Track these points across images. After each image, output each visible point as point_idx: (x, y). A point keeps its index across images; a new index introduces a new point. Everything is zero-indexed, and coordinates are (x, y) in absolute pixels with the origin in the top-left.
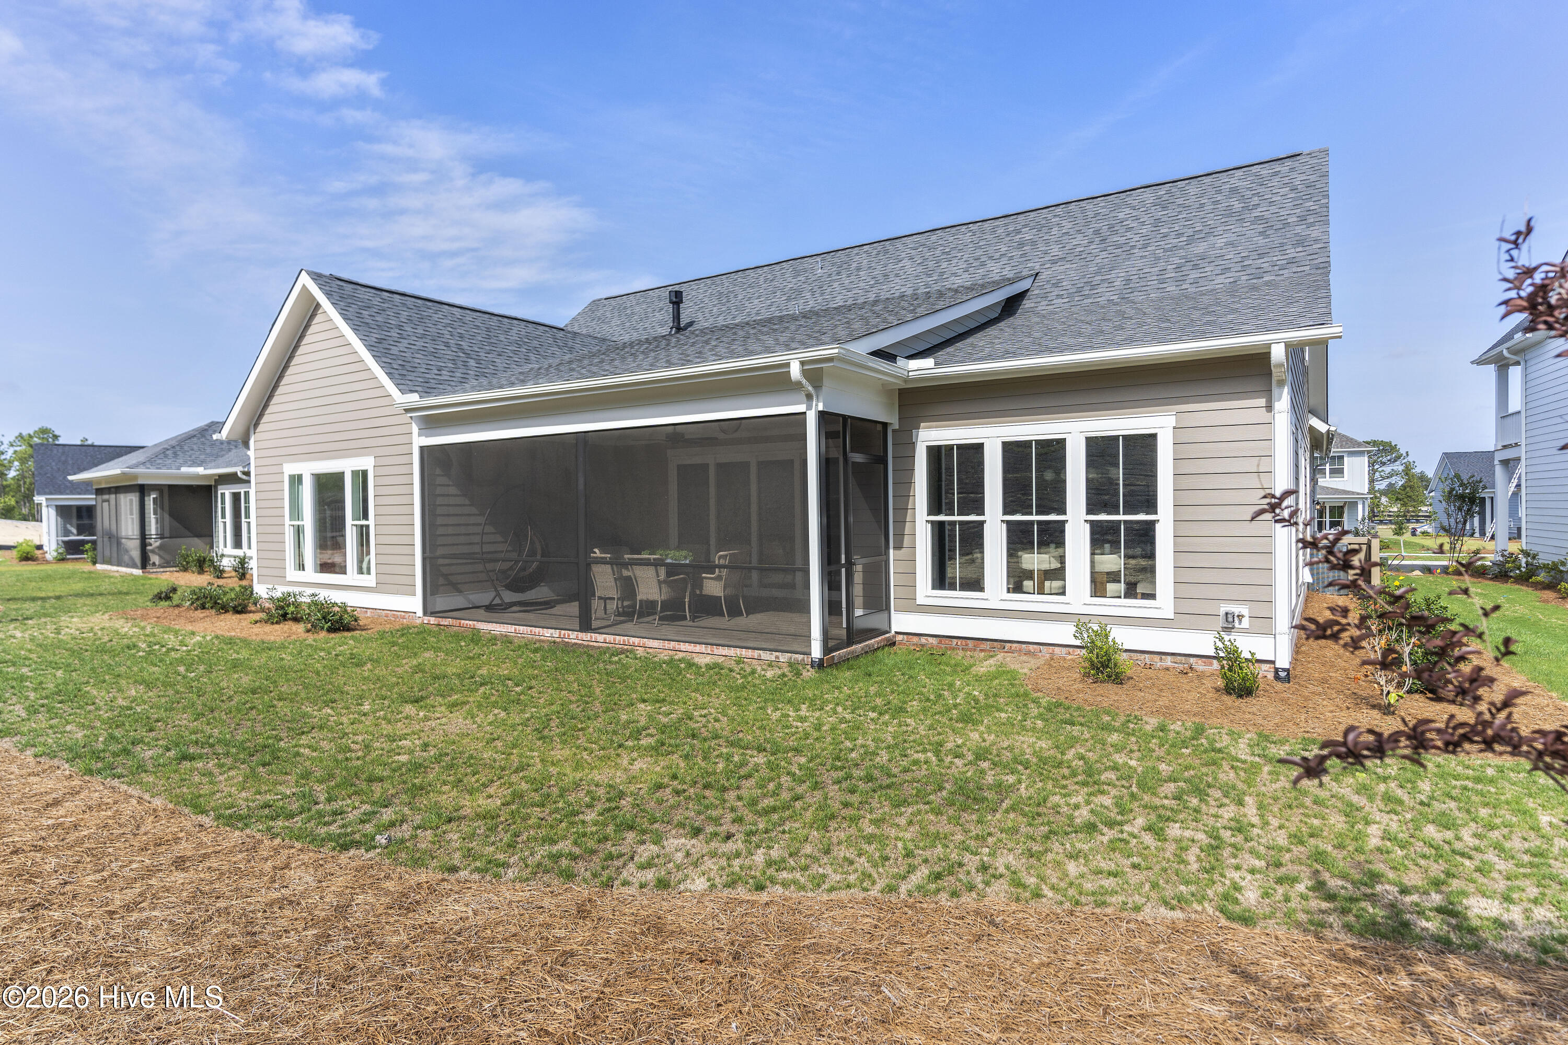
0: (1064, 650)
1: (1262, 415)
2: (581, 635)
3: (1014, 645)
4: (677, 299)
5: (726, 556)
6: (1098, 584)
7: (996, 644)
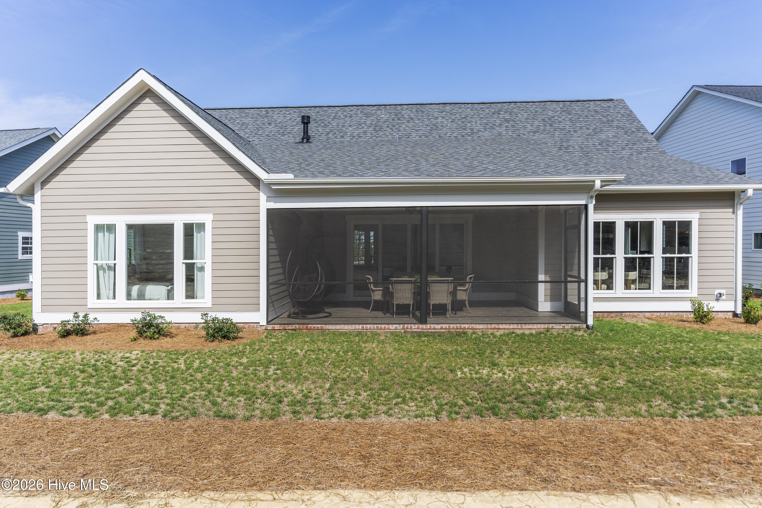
0: (649, 314)
1: (732, 216)
2: (421, 326)
3: (627, 313)
4: (306, 121)
5: (472, 277)
6: (628, 284)
7: (618, 313)
